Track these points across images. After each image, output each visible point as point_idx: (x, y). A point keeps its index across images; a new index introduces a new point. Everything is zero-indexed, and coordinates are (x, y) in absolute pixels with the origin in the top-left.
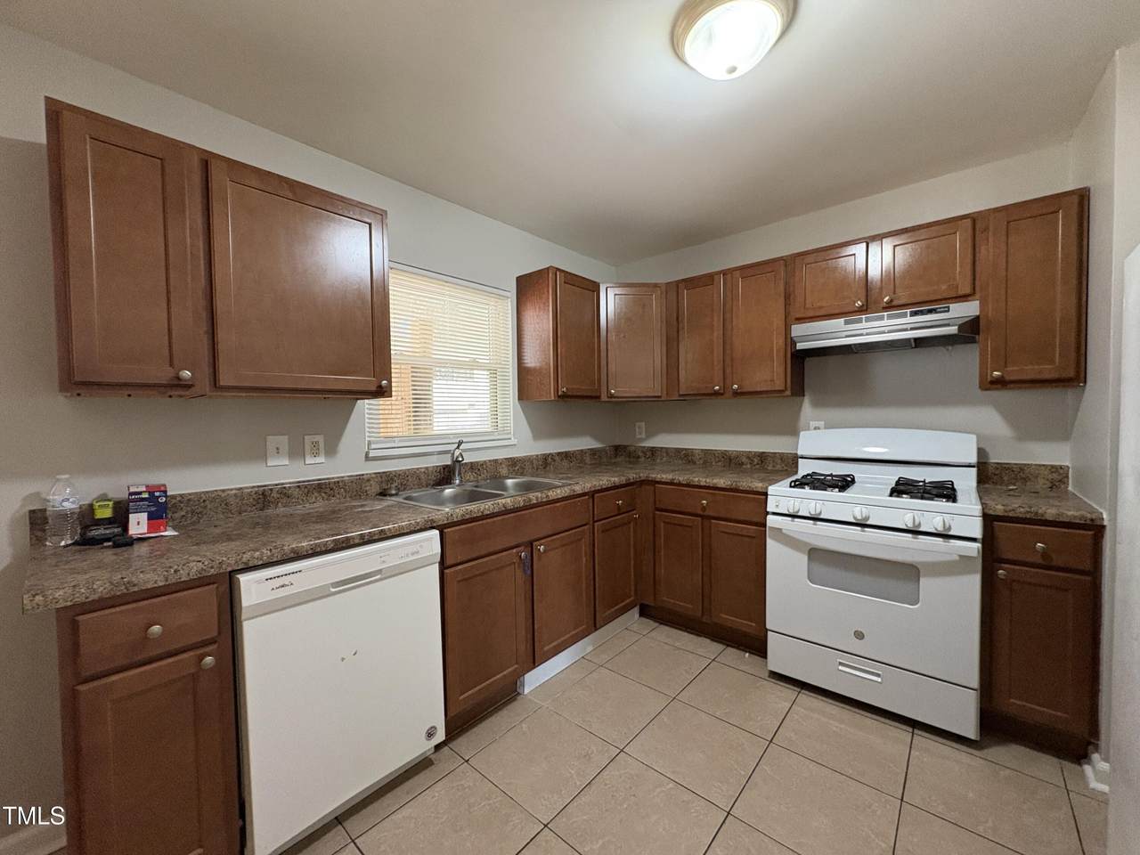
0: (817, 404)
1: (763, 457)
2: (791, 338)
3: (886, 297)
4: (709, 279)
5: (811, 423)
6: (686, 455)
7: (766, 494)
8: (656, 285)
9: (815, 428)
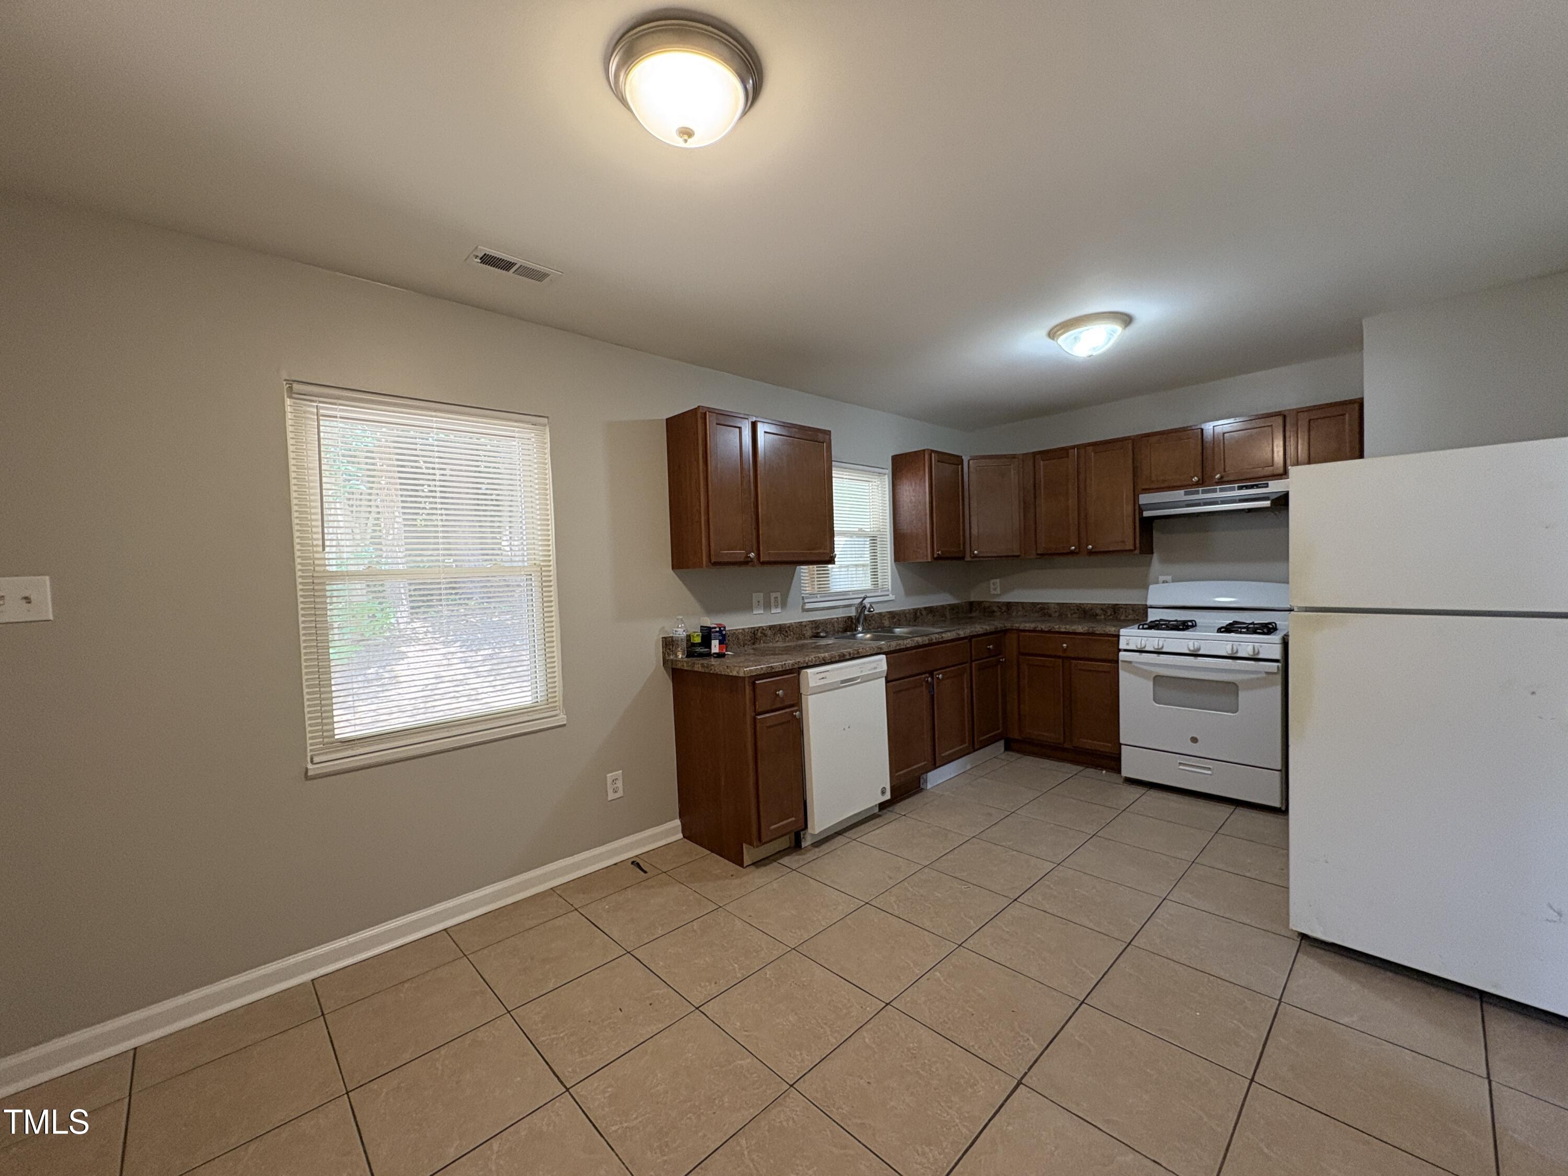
0: (1165, 561)
1: (1115, 608)
2: (1139, 505)
3: (1218, 474)
4: (1063, 452)
5: (1160, 577)
6: (1042, 609)
7: (1118, 636)
8: (1014, 457)
9: (1164, 582)
